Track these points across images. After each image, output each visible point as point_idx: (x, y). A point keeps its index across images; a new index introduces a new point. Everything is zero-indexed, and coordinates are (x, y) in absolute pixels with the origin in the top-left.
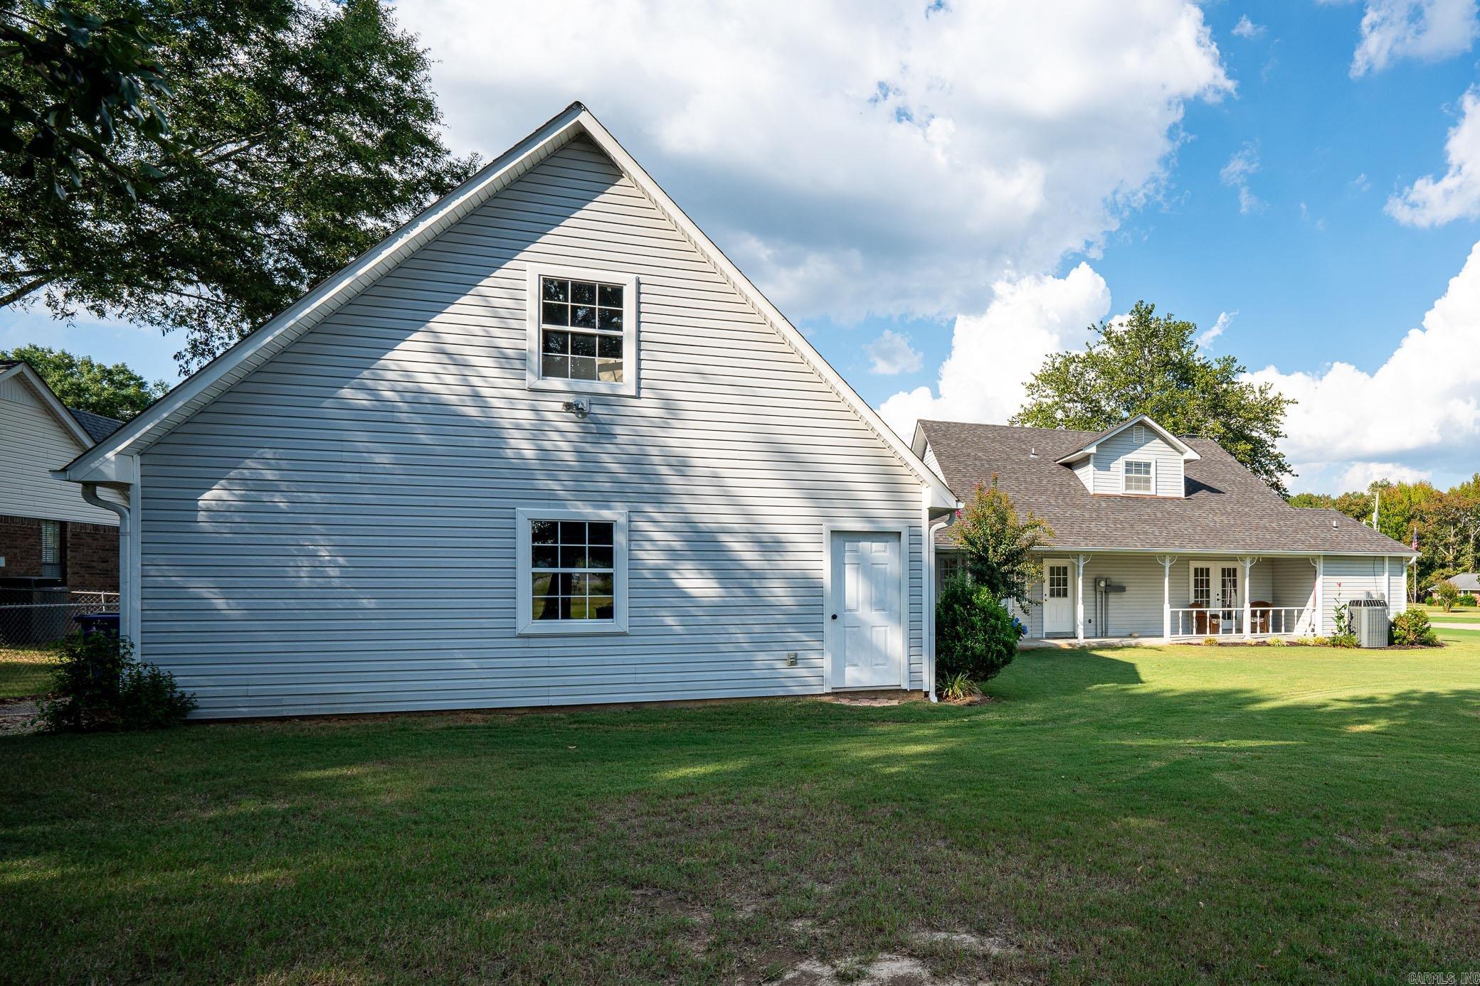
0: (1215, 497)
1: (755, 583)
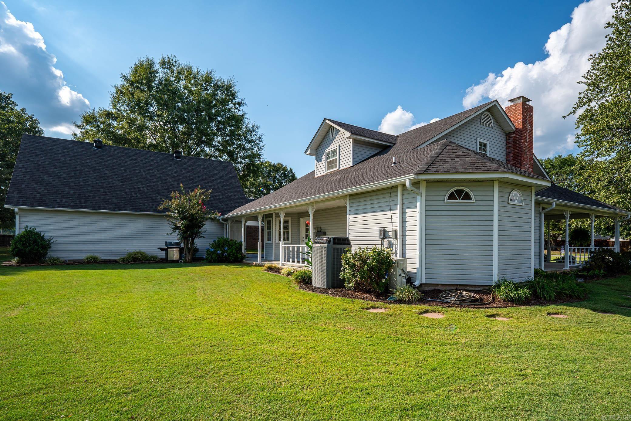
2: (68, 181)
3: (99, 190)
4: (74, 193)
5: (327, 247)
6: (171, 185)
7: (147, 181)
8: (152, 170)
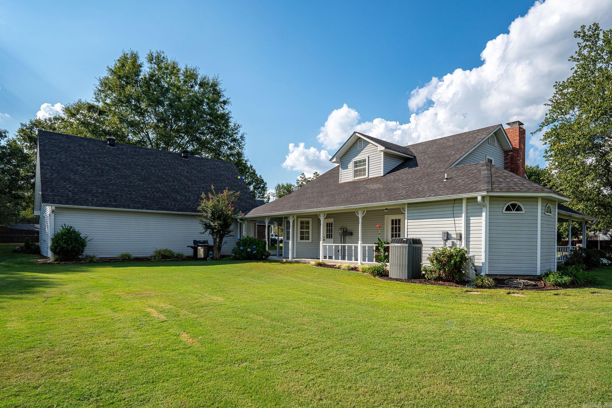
2: (94, 180)
3: (123, 189)
4: (102, 193)
5: (408, 246)
6: (186, 185)
7: (164, 181)
8: (166, 170)
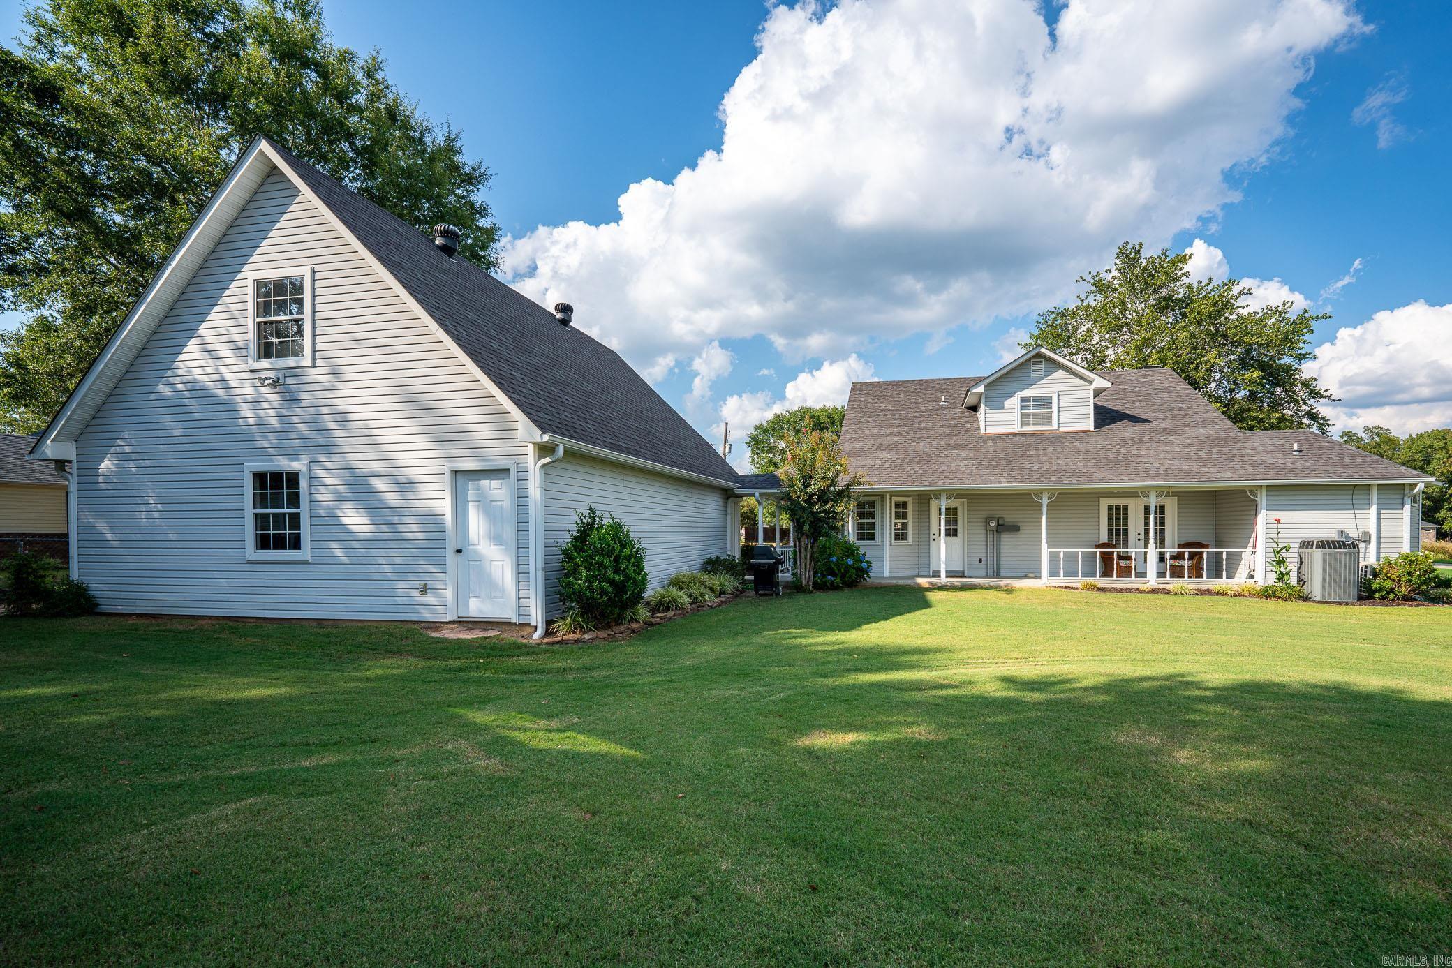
0: (1138, 426)
1: (396, 520)
